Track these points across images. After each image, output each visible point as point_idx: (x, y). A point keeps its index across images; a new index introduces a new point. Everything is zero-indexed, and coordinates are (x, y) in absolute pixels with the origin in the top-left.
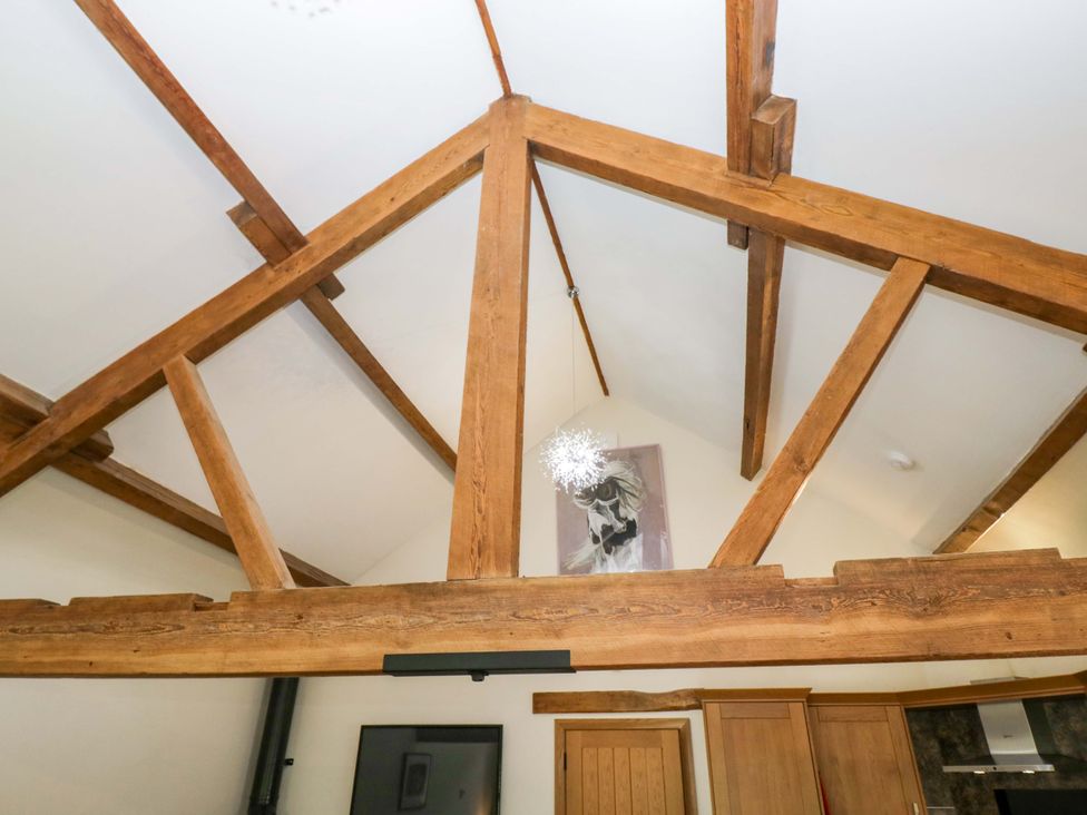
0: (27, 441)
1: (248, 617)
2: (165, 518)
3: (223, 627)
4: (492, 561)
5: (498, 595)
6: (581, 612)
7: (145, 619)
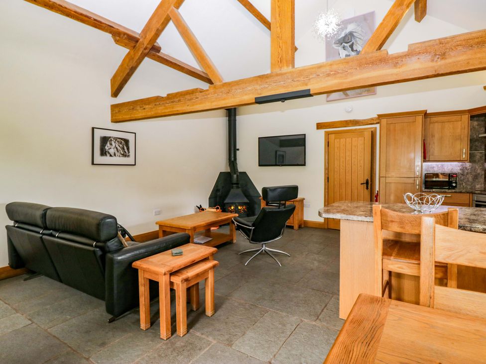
0: (137, 49)
1: (215, 93)
2: (182, 71)
3: (209, 96)
4: (285, 64)
5: (287, 75)
6: (314, 76)
7: (188, 97)
